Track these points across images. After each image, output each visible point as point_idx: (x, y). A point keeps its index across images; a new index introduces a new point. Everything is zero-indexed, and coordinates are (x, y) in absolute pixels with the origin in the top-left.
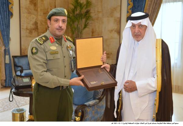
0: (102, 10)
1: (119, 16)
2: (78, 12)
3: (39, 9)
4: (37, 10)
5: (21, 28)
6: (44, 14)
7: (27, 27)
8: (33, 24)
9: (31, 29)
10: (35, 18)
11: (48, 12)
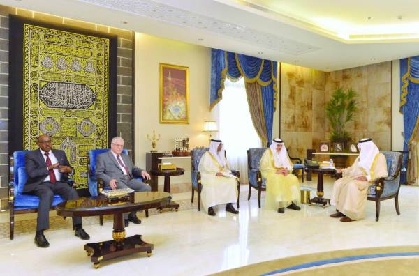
0: (367, 100)
1: (390, 106)
2: (339, 103)
3: (296, 103)
4: (294, 104)
5: (281, 122)
6: (301, 107)
7: (286, 121)
8: (291, 118)
9: (289, 123)
10: (293, 112)
11: (305, 105)
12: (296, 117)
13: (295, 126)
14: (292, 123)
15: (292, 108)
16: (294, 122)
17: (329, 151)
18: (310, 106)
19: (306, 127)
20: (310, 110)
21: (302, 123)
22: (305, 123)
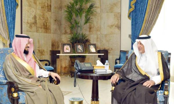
0: (100, 5)
4: (35, 3)
5: (23, 22)
6: (42, 7)
7: (27, 20)
8: (32, 18)
9: (31, 23)
10: (35, 12)
11: (45, 6)
12: (37, 17)
13: (37, 26)
14: (33, 23)
15: (33, 8)
16: (35, 23)
19: (46, 29)
20: (50, 12)
21: (42, 24)
22: (45, 25)
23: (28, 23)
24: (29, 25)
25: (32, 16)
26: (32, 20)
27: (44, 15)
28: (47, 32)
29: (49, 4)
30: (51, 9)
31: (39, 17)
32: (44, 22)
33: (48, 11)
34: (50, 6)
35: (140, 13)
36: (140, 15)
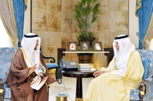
0: (108, 4)
3: (47, 4)
5: (32, 22)
6: (51, 8)
7: (37, 20)
8: (42, 18)
9: (41, 23)
10: (44, 12)
11: (55, 6)
12: (47, 17)
13: (46, 26)
14: (43, 23)
15: (43, 8)
16: (45, 22)
17: (77, 50)
18: (59, 8)
19: (56, 28)
20: (60, 11)
21: (52, 23)
22: (55, 24)
23: (38, 23)
24: (38, 25)
25: (41, 16)
26: (41, 20)
27: (53, 14)
28: (56, 31)
29: (59, 4)
30: (61, 9)
31: (49, 17)
32: (54, 21)
33: (58, 11)
34: (60, 6)
35: (147, 10)
36: (147, 12)
